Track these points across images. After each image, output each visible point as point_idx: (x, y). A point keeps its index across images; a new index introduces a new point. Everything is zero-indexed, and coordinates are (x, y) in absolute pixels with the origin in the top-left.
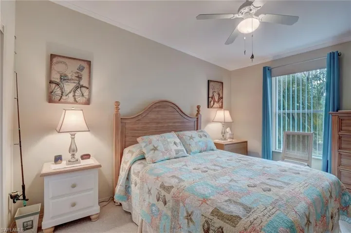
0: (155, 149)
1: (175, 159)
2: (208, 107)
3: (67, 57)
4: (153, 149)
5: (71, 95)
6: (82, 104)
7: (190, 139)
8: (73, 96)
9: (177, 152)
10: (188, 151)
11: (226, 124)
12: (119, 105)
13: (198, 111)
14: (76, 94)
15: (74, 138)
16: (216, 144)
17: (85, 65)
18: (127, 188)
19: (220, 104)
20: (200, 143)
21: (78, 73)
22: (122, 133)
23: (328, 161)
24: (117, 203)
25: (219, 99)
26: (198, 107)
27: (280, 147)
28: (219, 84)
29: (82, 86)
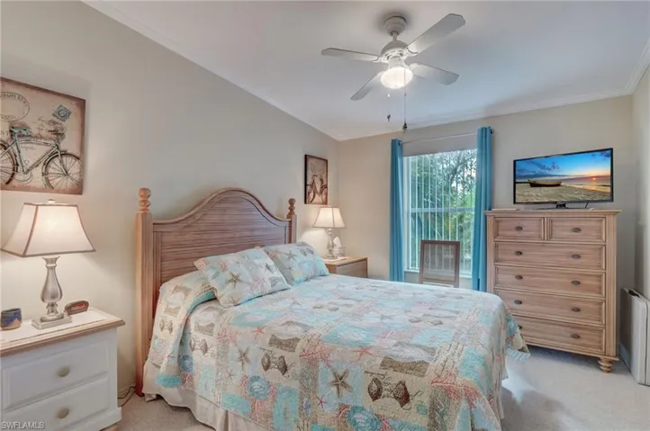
0: (235, 279)
1: (271, 296)
2: (305, 203)
3: (27, 86)
4: (230, 281)
5: (38, 172)
6: (65, 192)
7: (289, 258)
8: (43, 174)
9: (274, 281)
10: (290, 280)
11: (334, 232)
12: (149, 196)
13: (291, 209)
14: (50, 170)
15: (53, 268)
16: (329, 266)
17: (71, 107)
18: (183, 359)
19: (324, 197)
20: (306, 265)
21: (54, 123)
22: (156, 252)
23: (479, 280)
24: (149, 395)
25: (322, 187)
26: (292, 202)
27: (413, 265)
28: (322, 162)
29: (65, 154)
